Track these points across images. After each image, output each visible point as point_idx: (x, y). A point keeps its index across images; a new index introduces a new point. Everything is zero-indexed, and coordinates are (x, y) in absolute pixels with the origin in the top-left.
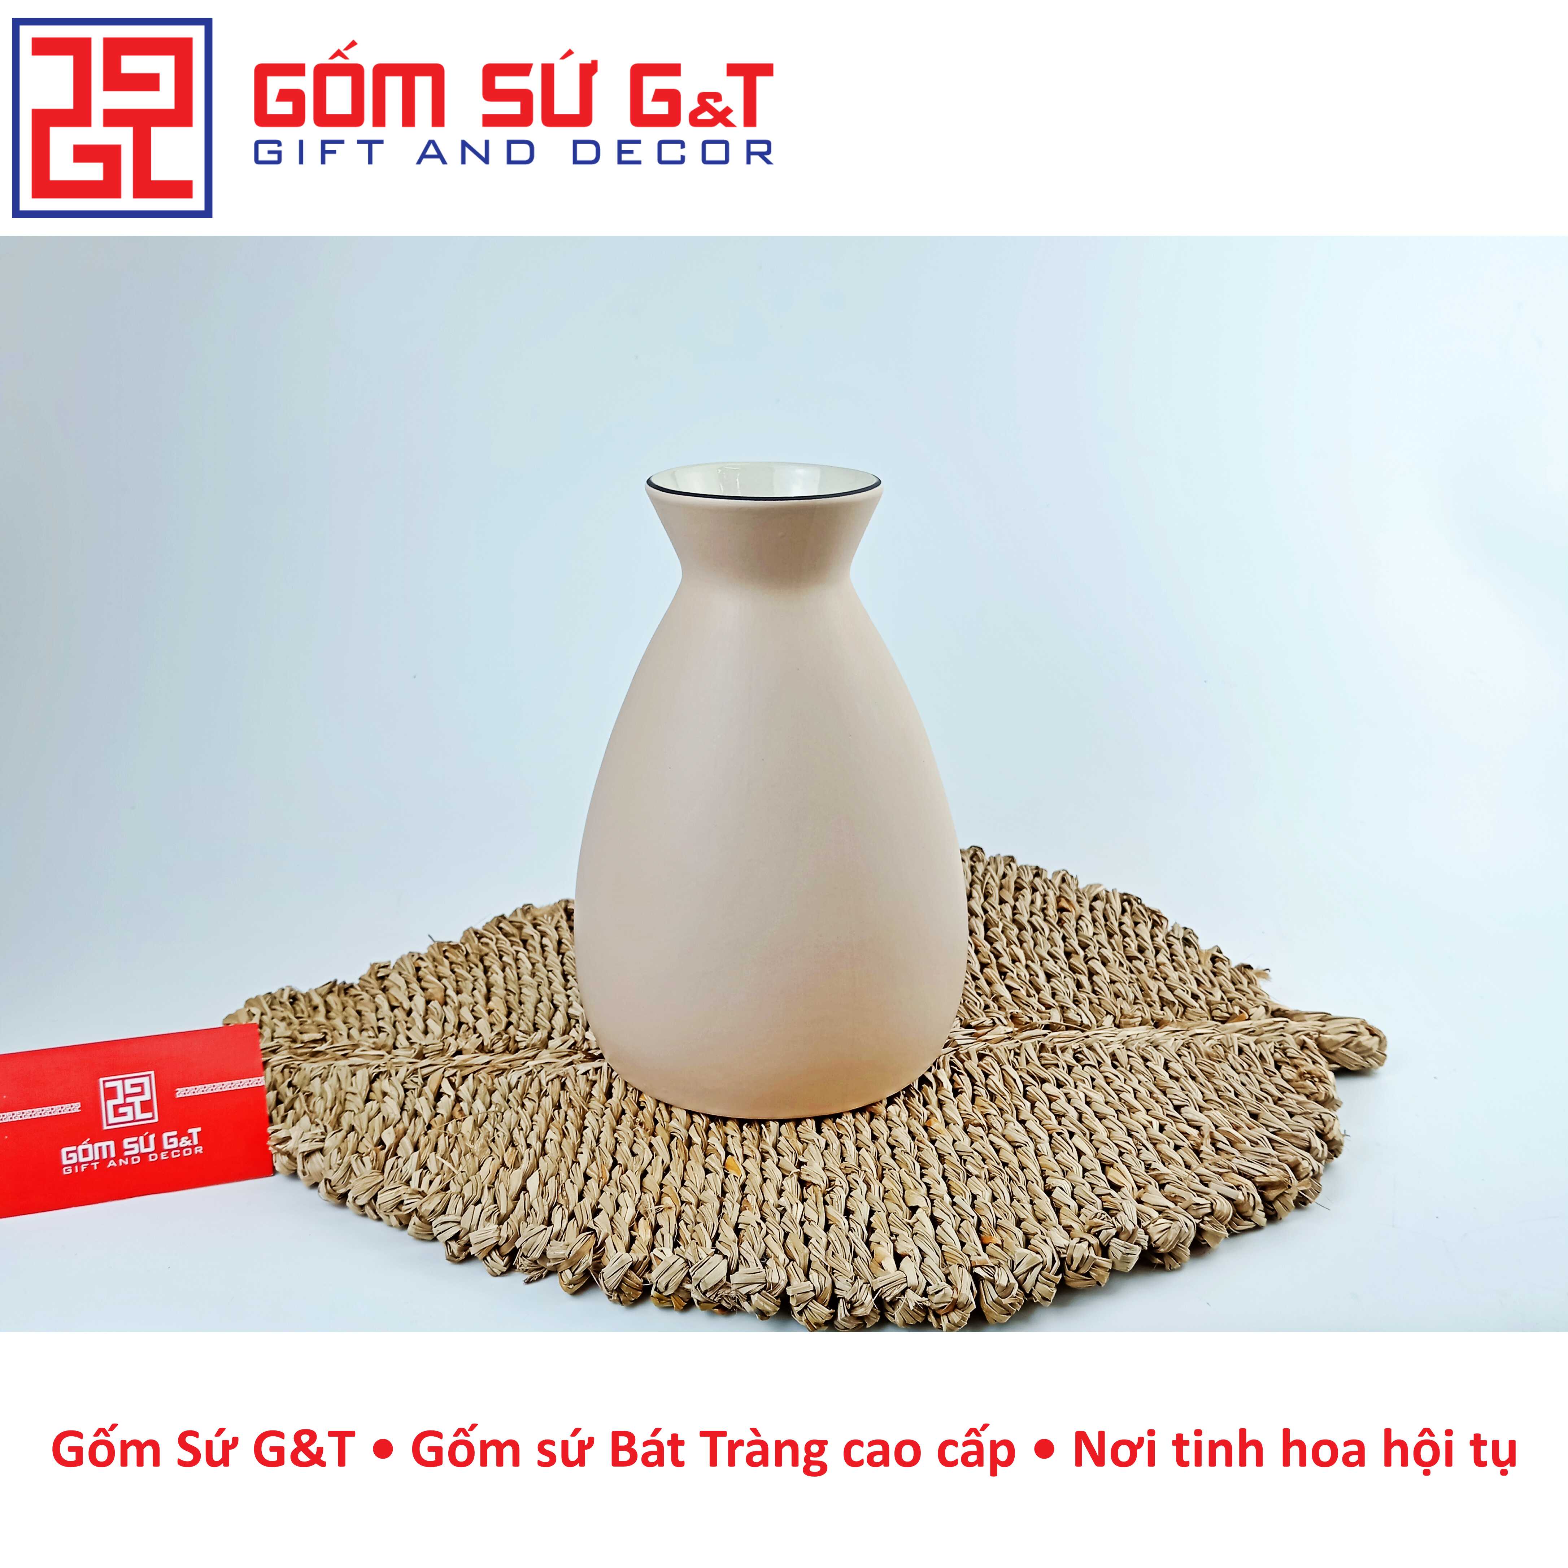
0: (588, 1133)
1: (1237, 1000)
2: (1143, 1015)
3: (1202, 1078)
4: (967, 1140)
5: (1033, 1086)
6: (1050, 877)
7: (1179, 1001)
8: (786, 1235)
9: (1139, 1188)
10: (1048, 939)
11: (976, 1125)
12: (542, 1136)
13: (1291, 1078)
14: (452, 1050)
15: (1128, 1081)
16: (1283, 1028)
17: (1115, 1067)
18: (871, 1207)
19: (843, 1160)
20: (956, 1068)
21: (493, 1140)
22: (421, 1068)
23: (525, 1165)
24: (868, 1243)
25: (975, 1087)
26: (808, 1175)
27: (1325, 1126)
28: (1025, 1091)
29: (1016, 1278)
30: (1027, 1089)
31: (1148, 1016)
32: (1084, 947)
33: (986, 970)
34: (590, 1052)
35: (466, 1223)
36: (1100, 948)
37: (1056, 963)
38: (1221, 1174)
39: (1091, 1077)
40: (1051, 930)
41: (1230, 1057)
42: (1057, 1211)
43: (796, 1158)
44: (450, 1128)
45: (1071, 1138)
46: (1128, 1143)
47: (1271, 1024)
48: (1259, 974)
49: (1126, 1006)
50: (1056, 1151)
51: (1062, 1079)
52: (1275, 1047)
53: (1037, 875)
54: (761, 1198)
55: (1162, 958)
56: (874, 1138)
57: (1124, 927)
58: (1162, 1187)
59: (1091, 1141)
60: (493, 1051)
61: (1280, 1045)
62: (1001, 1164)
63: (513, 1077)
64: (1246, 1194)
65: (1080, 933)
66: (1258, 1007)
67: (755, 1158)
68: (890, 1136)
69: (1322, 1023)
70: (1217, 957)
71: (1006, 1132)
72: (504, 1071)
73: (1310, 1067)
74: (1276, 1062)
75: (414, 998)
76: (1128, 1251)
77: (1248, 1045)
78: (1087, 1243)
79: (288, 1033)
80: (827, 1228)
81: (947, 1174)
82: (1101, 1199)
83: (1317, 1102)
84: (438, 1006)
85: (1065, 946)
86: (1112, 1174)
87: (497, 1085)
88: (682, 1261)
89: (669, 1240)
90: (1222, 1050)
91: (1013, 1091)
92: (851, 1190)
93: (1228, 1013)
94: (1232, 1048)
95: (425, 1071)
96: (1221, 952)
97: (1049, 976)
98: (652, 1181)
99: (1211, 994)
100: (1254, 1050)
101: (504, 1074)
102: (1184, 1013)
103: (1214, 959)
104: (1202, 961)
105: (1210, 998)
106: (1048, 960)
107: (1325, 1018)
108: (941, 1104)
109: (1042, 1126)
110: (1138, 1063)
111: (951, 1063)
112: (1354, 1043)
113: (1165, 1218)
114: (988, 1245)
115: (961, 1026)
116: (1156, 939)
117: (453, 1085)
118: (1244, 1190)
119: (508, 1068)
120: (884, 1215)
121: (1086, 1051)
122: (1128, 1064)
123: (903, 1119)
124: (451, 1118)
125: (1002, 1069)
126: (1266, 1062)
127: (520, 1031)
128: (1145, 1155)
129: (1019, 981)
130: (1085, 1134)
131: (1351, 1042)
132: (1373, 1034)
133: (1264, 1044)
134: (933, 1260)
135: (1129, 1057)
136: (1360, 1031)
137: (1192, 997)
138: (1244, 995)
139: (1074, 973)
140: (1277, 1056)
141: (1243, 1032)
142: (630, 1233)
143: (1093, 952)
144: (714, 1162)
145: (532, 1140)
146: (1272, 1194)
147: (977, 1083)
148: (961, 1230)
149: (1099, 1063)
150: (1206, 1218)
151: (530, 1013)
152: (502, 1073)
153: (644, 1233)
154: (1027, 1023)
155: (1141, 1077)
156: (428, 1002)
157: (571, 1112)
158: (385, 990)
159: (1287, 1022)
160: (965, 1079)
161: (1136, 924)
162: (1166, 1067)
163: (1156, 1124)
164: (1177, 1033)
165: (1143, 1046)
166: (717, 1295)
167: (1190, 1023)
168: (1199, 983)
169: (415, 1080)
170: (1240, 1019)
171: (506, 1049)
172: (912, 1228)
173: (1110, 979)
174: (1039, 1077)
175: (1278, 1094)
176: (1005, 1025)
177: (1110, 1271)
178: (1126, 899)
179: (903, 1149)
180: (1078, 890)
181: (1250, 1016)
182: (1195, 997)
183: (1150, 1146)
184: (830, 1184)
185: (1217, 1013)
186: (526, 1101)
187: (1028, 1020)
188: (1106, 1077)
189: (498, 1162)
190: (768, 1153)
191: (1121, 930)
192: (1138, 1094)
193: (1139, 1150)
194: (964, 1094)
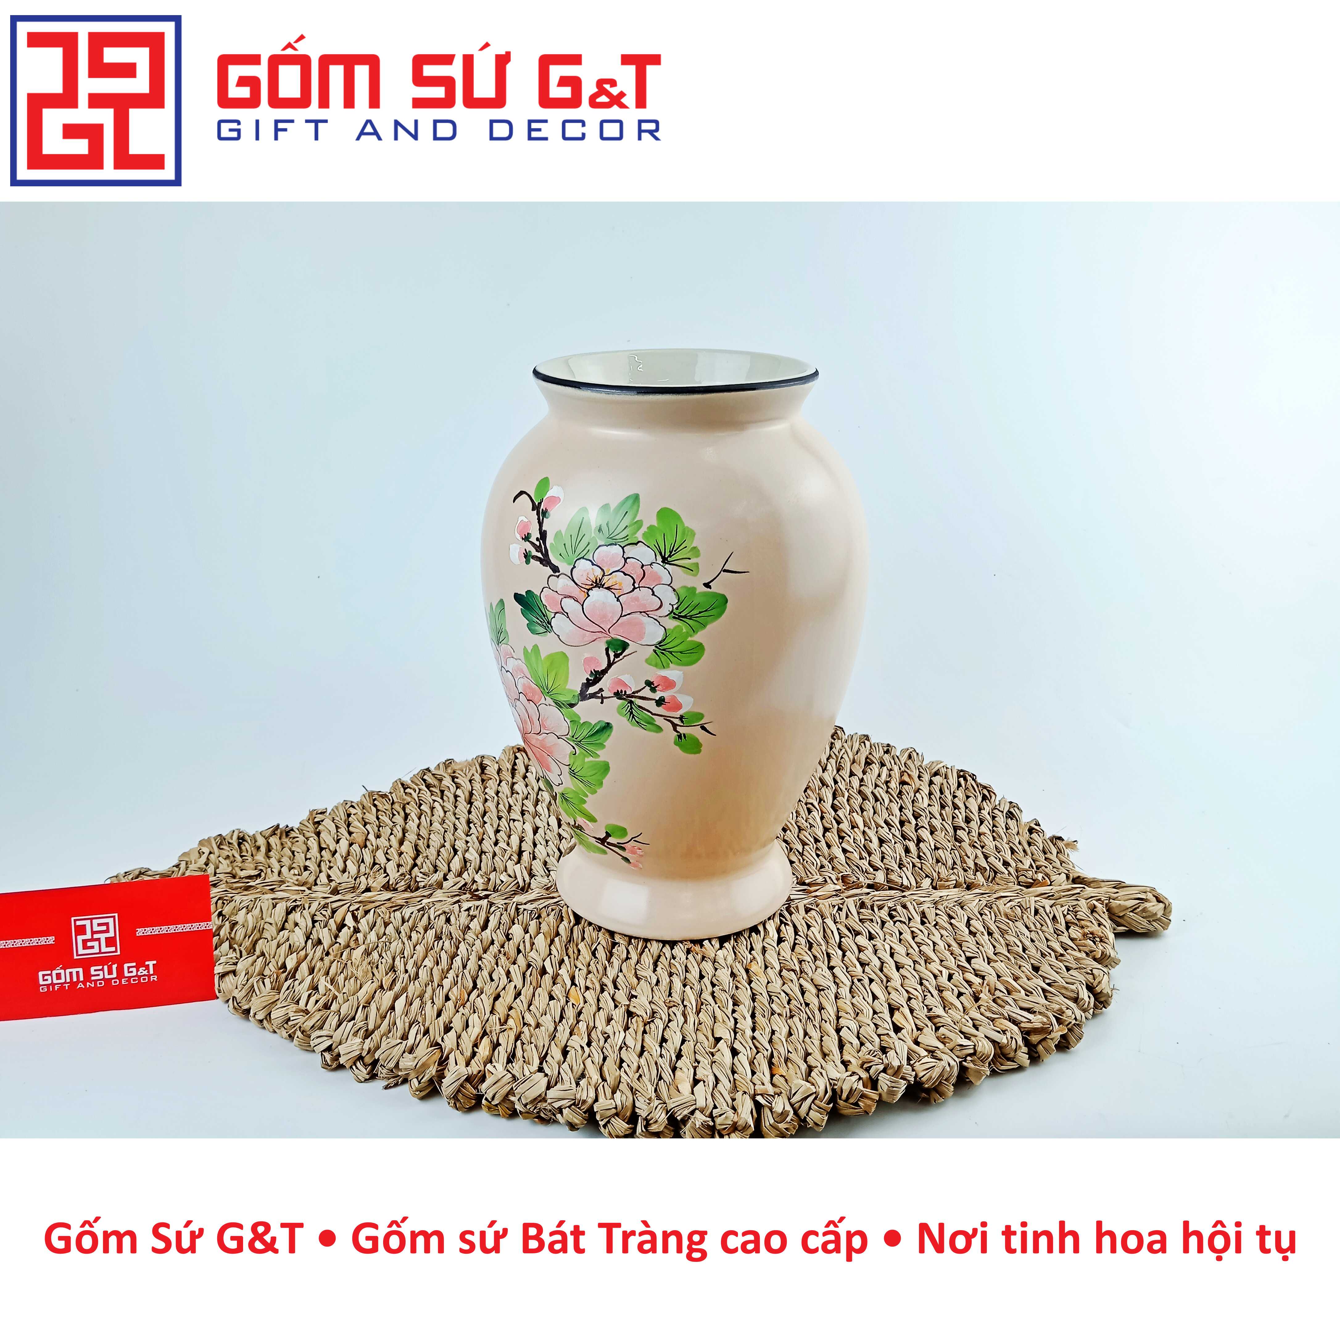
0: (458, 961)
1: (1043, 868)
2: (958, 879)
3: (997, 935)
4: (780, 982)
5: (847, 938)
6: (898, 754)
7: (990, 868)
8: (605, 1059)
9: (918, 1029)
10: (887, 809)
11: (788, 970)
12: (419, 963)
13: (1076, 937)
14: (363, 887)
15: (931, 937)
16: (1079, 893)
17: (923, 923)
18: (683, 1037)
19: (670, 995)
20: (784, 920)
21: (377, 968)
22: (331, 902)
23: (397, 988)
24: (674, 1069)
25: (797, 937)
26: (635, 1007)
27: (1095, 980)
28: (840, 942)
29: (792, 1105)
30: (842, 940)
31: (962, 880)
32: (917, 816)
33: (827, 834)
34: (476, 893)
35: (337, 1035)
36: (931, 818)
37: (890, 830)
38: (993, 1020)
39: (899, 930)
40: (891, 801)
41: (1025, 917)
42: (841, 1046)
43: (630, 992)
44: (345, 954)
45: (870, 984)
46: (916, 989)
47: (1069, 890)
48: (1067, 845)
49: (943, 871)
50: (855, 995)
51: (873, 932)
52: (1069, 910)
53: (887, 752)
54: (592, 1024)
55: (984, 829)
56: (702, 977)
57: (956, 801)
58: (937, 1029)
59: (886, 987)
60: (396, 890)
61: (1074, 909)
62: (804, 1005)
63: (407, 912)
64: (1009, 1038)
65: (916, 804)
66: (1059, 874)
67: (594, 989)
68: (715, 975)
69: (1116, 890)
70: (1034, 829)
71: (815, 977)
72: (402, 906)
73: (1095, 928)
74: (1067, 923)
75: (340, 841)
76: (893, 1085)
77: (1044, 907)
78: (858, 1076)
79: (229, 870)
80: (641, 1055)
81: (756, 1011)
82: (880, 1038)
83: (1095, 959)
84: (358, 849)
85: (901, 815)
86: (897, 1016)
87: (392, 919)
88: (509, 1075)
89: (503, 1057)
90: (1020, 911)
91: (830, 941)
92: (670, 1021)
93: (1032, 879)
94: (1029, 909)
95: (335, 905)
96: (1039, 825)
97: (881, 842)
98: (501, 1006)
99: (1021, 862)
100: (1048, 911)
101: (400, 911)
102: (993, 879)
103: (1031, 830)
104: (1021, 833)
105: (1020, 865)
106: (882, 828)
107: (1119, 885)
108: (764, 950)
109: (848, 972)
110: (943, 920)
111: (781, 915)
112: (1141, 908)
113: (934, 1057)
114: (774, 1075)
115: (797, 883)
116: (982, 811)
117: (355, 918)
118: (1009, 1034)
119: (405, 904)
120: (692, 1044)
121: (899, 908)
122: (935, 920)
123: (728, 963)
124: (348, 946)
125: (824, 922)
126: (1058, 923)
127: (421, 872)
128: (929, 1001)
129: (853, 844)
130: (882, 981)
131: (1138, 908)
132: (1159, 901)
133: (1058, 907)
134: (725, 1085)
135: (937, 915)
136: (1148, 898)
137: (1003, 865)
138: (1051, 864)
139: (905, 839)
140: (1069, 917)
141: (1043, 896)
142: (473, 1050)
143: (923, 821)
144: (558, 991)
145: (409, 967)
146: (1034, 1039)
147: (799, 933)
148: (755, 1061)
149: (910, 919)
150: (969, 1058)
151: (432, 857)
152: (400, 908)
153: (484, 1049)
154: (854, 882)
155: (943, 932)
156: (351, 845)
157: (447, 944)
158: (318, 834)
159: (1084, 888)
160: (790, 929)
161: (968, 797)
162: (968, 925)
163: (945, 973)
164: (984, 896)
165: (950, 906)
166: (535, 1108)
167: (996, 887)
168: (1013, 851)
169: (324, 913)
170: (1043, 885)
171: (408, 888)
172: (713, 1055)
173: (935, 846)
174: (854, 930)
175: (1062, 951)
176: (835, 884)
177: (877, 1101)
178: (962, 775)
179: (721, 987)
180: (921, 766)
181: (1051, 882)
182: (1006, 864)
183: (935, 993)
184: (653, 1015)
185: (1022, 879)
186: (414, 935)
187: (855, 879)
188: (912, 932)
189: (376, 985)
190: (606, 985)
191: (953, 803)
192: (937, 947)
193: (925, 996)
194: (786, 942)
